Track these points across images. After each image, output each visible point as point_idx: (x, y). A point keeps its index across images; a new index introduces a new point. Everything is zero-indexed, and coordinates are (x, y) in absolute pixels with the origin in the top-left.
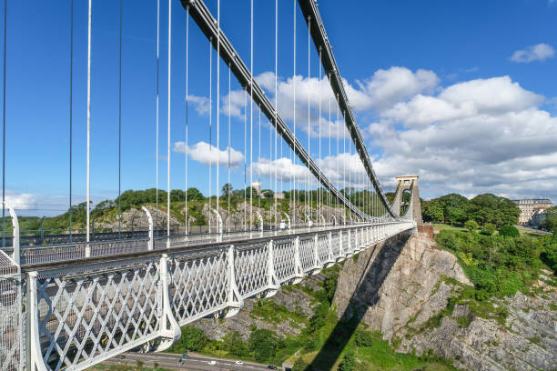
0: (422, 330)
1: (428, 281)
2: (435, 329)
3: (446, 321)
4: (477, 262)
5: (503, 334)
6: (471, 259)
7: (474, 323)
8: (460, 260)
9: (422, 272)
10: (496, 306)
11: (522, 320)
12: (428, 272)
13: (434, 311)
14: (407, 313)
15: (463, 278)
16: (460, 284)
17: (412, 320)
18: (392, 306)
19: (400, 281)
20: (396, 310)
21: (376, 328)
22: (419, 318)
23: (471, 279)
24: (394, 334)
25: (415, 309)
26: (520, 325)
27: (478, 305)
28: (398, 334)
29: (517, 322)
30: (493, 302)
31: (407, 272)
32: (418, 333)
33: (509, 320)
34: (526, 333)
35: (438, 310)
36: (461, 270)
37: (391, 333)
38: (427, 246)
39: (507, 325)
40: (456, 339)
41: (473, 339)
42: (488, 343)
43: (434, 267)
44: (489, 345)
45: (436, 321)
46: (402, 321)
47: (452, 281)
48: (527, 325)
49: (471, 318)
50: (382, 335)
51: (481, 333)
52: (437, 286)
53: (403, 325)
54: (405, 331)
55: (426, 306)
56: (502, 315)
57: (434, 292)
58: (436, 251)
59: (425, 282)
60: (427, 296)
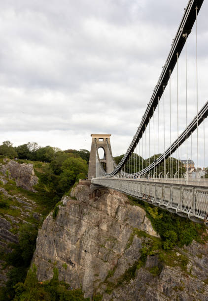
0: (120, 283)
1: (123, 236)
2: (132, 281)
3: (141, 272)
4: (161, 216)
5: (186, 279)
6: (157, 213)
7: (164, 272)
8: (148, 214)
9: (117, 227)
10: (178, 254)
11: (198, 265)
12: (123, 227)
13: (129, 264)
14: (106, 267)
15: (151, 231)
16: (150, 236)
17: (110, 274)
18: (92, 262)
19: (98, 238)
20: (95, 266)
21: (77, 287)
22: (117, 272)
23: (157, 231)
24: (95, 290)
25: (113, 264)
26: (197, 269)
27: (165, 255)
28: (99, 291)
29: (195, 267)
30: (176, 251)
31: (104, 227)
32: (117, 287)
33: (189, 266)
34: (202, 276)
35: (132, 262)
36: (150, 223)
37: (91, 290)
38: (121, 203)
39: (188, 270)
40: (150, 288)
41: (164, 287)
42: (175, 289)
43: (128, 222)
44: (176, 291)
45: (131, 273)
46: (101, 277)
47: (143, 234)
48: (201, 268)
49: (161, 268)
50: (83, 294)
51: (170, 280)
52: (131, 240)
53: (102, 281)
54: (104, 286)
55: (122, 260)
56: (184, 263)
57: (128, 246)
58: (129, 206)
59: (121, 236)
60: (122, 250)
